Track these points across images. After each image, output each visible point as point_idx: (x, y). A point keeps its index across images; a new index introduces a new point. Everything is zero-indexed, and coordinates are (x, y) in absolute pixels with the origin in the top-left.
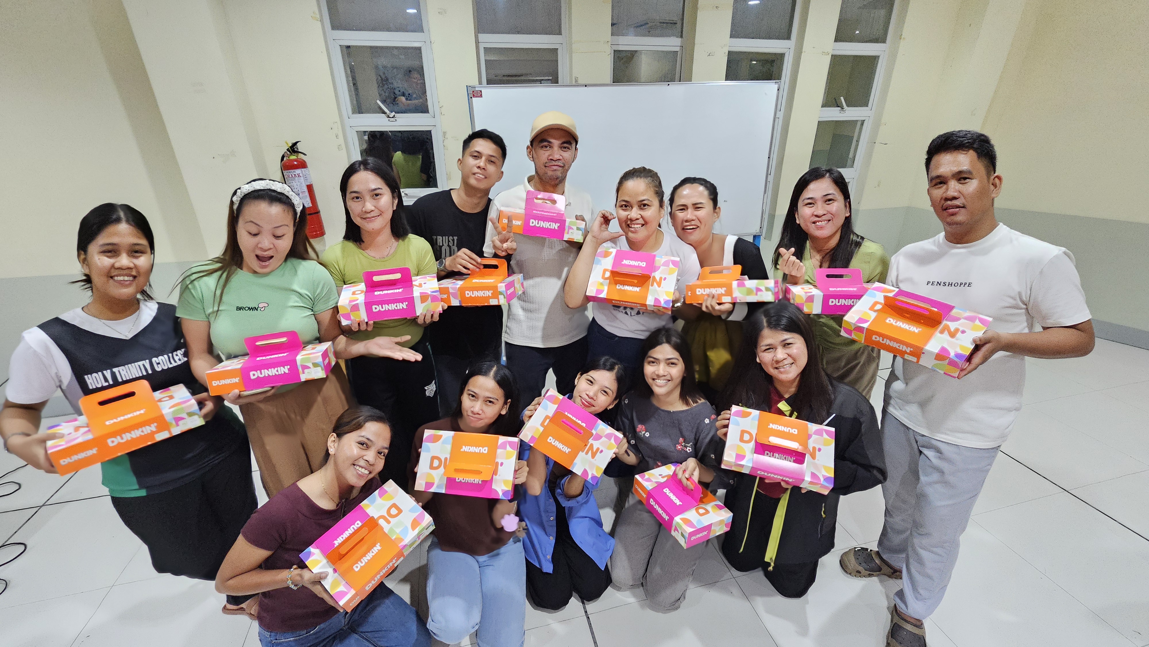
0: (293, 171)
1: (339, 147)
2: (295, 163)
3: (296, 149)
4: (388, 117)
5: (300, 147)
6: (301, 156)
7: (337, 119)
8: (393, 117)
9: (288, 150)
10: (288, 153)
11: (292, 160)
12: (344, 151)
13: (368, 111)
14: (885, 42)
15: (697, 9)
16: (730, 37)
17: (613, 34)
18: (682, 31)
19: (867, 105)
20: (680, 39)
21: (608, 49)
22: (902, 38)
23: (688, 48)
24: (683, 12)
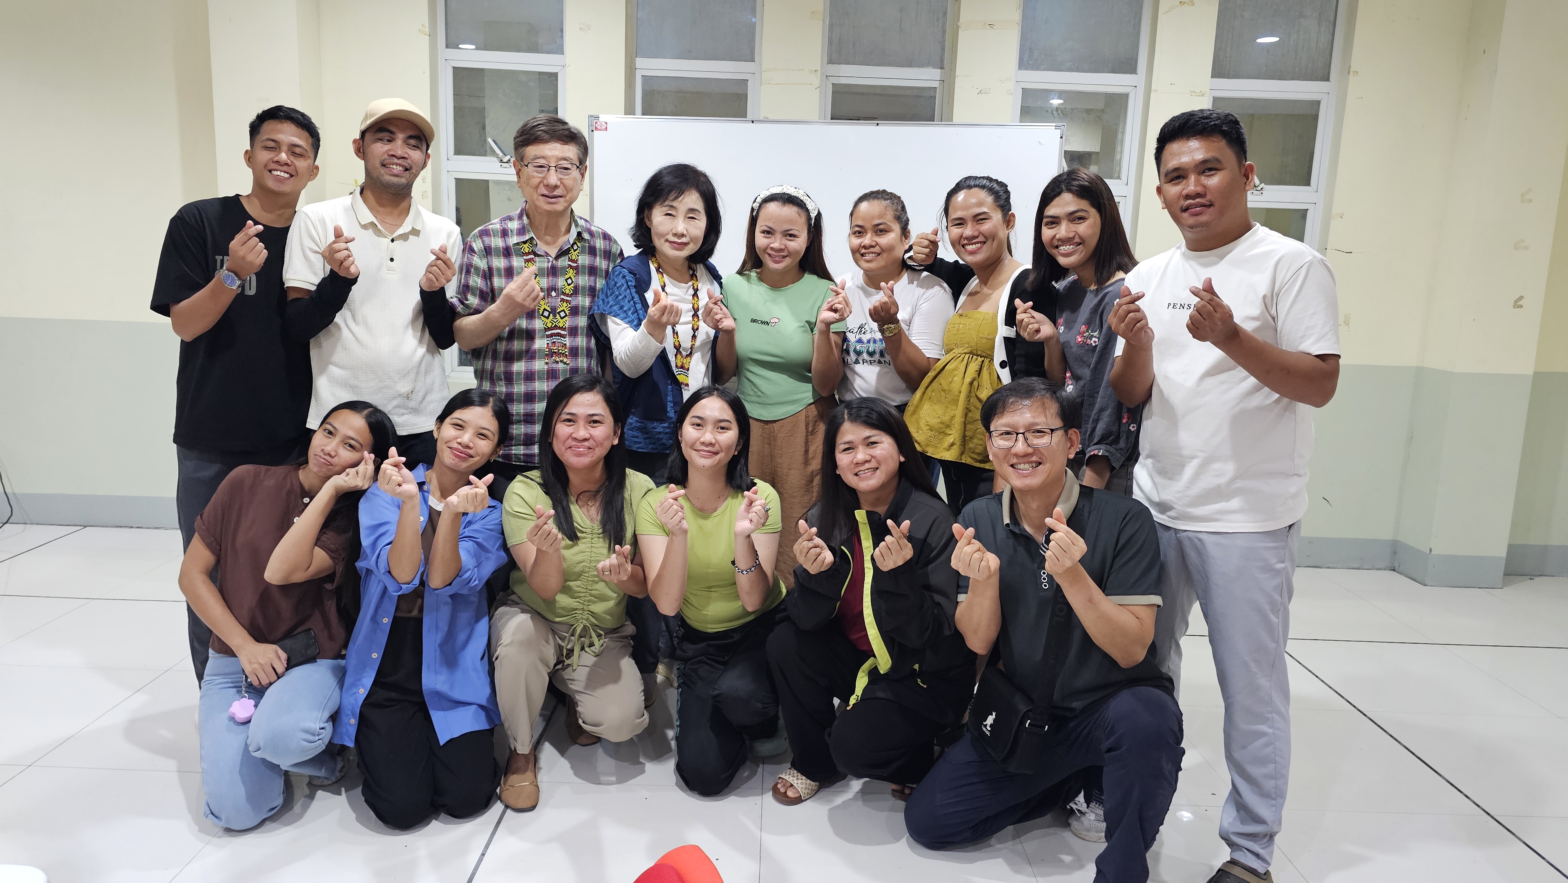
4: (501, 161)
13: (475, 152)
14: (1328, 80)
15: (958, 27)
16: (1020, 68)
17: (831, 62)
18: (942, 60)
19: (1308, 183)
20: (940, 70)
21: (816, 80)
22: (1351, 73)
23: (948, 82)
24: (944, 32)
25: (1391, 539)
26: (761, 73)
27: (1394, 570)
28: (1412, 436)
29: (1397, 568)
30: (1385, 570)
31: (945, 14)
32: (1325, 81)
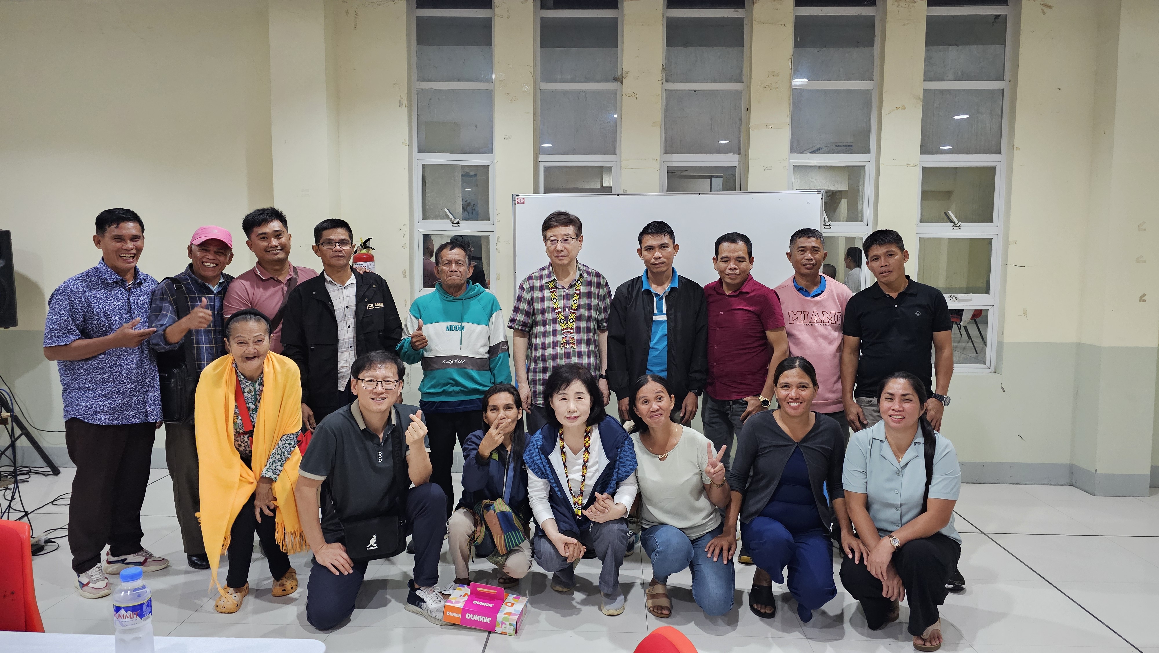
0: (360, 263)
1: (404, 246)
2: (365, 256)
3: (368, 245)
4: (453, 223)
5: (372, 243)
6: (371, 252)
7: (407, 223)
8: (457, 223)
9: (361, 245)
10: (361, 247)
11: (362, 253)
12: (407, 250)
13: (436, 217)
14: (1000, 153)
15: (749, 128)
16: (791, 152)
17: (666, 152)
18: (739, 149)
19: (991, 221)
20: (738, 155)
21: (657, 165)
22: (1015, 148)
23: (744, 163)
24: (740, 132)
25: (1069, 463)
26: (621, 162)
27: (1072, 485)
28: (1077, 391)
29: (1074, 483)
30: (1066, 485)
31: (740, 119)
32: (998, 154)
